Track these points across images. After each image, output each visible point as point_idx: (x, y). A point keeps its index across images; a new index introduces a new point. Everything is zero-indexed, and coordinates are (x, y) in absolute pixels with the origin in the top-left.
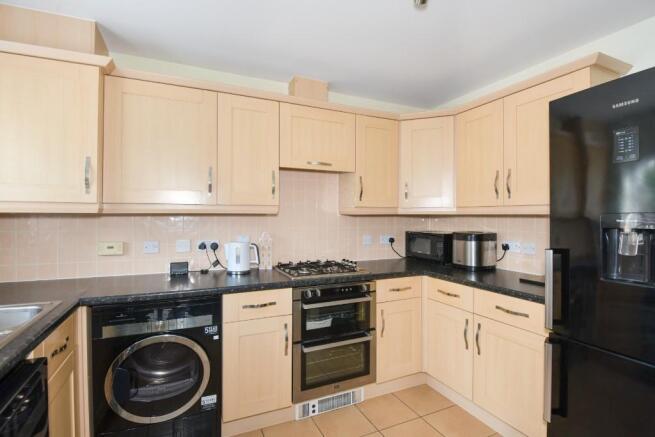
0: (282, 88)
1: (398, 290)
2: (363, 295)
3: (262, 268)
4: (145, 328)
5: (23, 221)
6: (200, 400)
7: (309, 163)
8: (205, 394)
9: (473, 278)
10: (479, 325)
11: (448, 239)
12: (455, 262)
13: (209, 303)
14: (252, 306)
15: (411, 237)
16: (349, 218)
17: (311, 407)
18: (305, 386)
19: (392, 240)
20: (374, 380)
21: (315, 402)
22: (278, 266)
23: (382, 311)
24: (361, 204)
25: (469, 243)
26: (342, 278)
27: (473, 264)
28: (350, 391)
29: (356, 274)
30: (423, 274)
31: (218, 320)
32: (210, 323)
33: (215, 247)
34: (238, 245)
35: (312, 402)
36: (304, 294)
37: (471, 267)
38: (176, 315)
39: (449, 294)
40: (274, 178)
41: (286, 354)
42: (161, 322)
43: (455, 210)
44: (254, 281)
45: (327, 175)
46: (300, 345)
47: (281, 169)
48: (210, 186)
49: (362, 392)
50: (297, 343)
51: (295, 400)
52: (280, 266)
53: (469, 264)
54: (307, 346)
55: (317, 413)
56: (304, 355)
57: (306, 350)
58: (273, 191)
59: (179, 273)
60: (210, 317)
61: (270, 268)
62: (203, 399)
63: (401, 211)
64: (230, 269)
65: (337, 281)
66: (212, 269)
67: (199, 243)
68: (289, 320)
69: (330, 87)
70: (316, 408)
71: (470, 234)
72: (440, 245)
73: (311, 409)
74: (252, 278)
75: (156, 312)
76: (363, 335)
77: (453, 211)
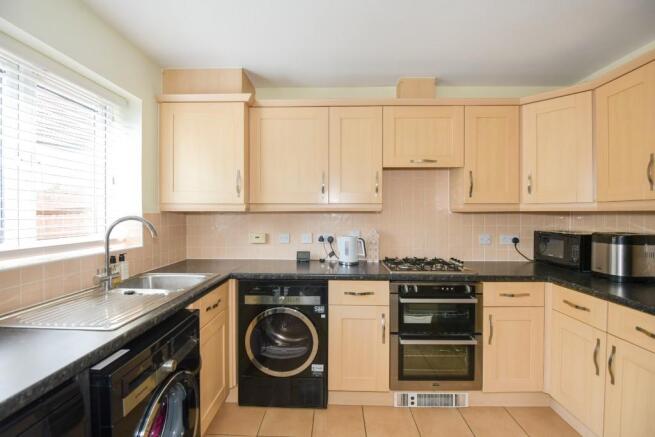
0: (390, 92)
1: (513, 296)
2: (467, 296)
3: (370, 261)
4: (270, 300)
5: (208, 217)
6: (310, 367)
7: (412, 161)
8: (314, 362)
9: (620, 292)
10: (614, 349)
11: (586, 241)
12: (594, 269)
13: (320, 287)
14: (353, 294)
15: (541, 238)
16: (461, 215)
17: (410, 397)
18: (402, 377)
19: (516, 241)
20: (479, 387)
21: (414, 394)
22: (384, 261)
23: (490, 317)
24: (471, 200)
25: (613, 246)
26: (442, 276)
27: (620, 273)
28: (454, 393)
29: (460, 273)
30: (546, 280)
31: (325, 301)
32: (319, 303)
33: (331, 240)
34: (348, 239)
35: (411, 394)
36: (401, 288)
37: (617, 277)
38: (294, 292)
39: (577, 307)
40: (377, 178)
41: (384, 342)
42: (283, 298)
43: (595, 205)
44: (360, 272)
45: (437, 172)
46: (397, 336)
47: (384, 169)
48: (323, 188)
49: (467, 397)
50: (396, 333)
51: (392, 387)
52: (387, 260)
53: (613, 273)
54: (404, 338)
55: (415, 405)
56: (401, 347)
57: (403, 342)
58: (377, 190)
59: (304, 260)
60: (318, 298)
61: (377, 261)
62: (313, 366)
63: (523, 208)
64: (341, 260)
65: (436, 279)
66: (328, 259)
67: (318, 236)
68: (387, 311)
69: (438, 82)
70: (415, 401)
71: (617, 235)
72: (577, 248)
73: (410, 401)
74: (360, 269)
75: (279, 290)
76: (468, 338)
77: (594, 207)
